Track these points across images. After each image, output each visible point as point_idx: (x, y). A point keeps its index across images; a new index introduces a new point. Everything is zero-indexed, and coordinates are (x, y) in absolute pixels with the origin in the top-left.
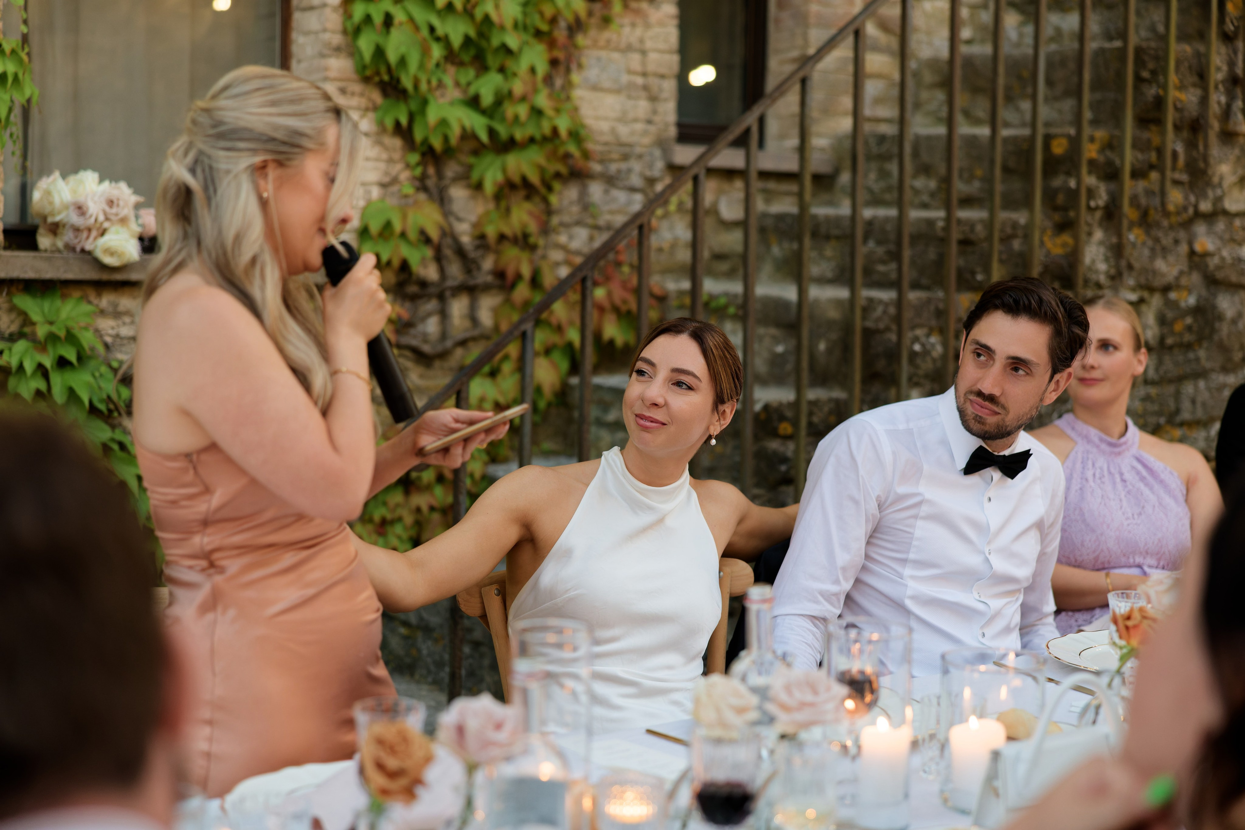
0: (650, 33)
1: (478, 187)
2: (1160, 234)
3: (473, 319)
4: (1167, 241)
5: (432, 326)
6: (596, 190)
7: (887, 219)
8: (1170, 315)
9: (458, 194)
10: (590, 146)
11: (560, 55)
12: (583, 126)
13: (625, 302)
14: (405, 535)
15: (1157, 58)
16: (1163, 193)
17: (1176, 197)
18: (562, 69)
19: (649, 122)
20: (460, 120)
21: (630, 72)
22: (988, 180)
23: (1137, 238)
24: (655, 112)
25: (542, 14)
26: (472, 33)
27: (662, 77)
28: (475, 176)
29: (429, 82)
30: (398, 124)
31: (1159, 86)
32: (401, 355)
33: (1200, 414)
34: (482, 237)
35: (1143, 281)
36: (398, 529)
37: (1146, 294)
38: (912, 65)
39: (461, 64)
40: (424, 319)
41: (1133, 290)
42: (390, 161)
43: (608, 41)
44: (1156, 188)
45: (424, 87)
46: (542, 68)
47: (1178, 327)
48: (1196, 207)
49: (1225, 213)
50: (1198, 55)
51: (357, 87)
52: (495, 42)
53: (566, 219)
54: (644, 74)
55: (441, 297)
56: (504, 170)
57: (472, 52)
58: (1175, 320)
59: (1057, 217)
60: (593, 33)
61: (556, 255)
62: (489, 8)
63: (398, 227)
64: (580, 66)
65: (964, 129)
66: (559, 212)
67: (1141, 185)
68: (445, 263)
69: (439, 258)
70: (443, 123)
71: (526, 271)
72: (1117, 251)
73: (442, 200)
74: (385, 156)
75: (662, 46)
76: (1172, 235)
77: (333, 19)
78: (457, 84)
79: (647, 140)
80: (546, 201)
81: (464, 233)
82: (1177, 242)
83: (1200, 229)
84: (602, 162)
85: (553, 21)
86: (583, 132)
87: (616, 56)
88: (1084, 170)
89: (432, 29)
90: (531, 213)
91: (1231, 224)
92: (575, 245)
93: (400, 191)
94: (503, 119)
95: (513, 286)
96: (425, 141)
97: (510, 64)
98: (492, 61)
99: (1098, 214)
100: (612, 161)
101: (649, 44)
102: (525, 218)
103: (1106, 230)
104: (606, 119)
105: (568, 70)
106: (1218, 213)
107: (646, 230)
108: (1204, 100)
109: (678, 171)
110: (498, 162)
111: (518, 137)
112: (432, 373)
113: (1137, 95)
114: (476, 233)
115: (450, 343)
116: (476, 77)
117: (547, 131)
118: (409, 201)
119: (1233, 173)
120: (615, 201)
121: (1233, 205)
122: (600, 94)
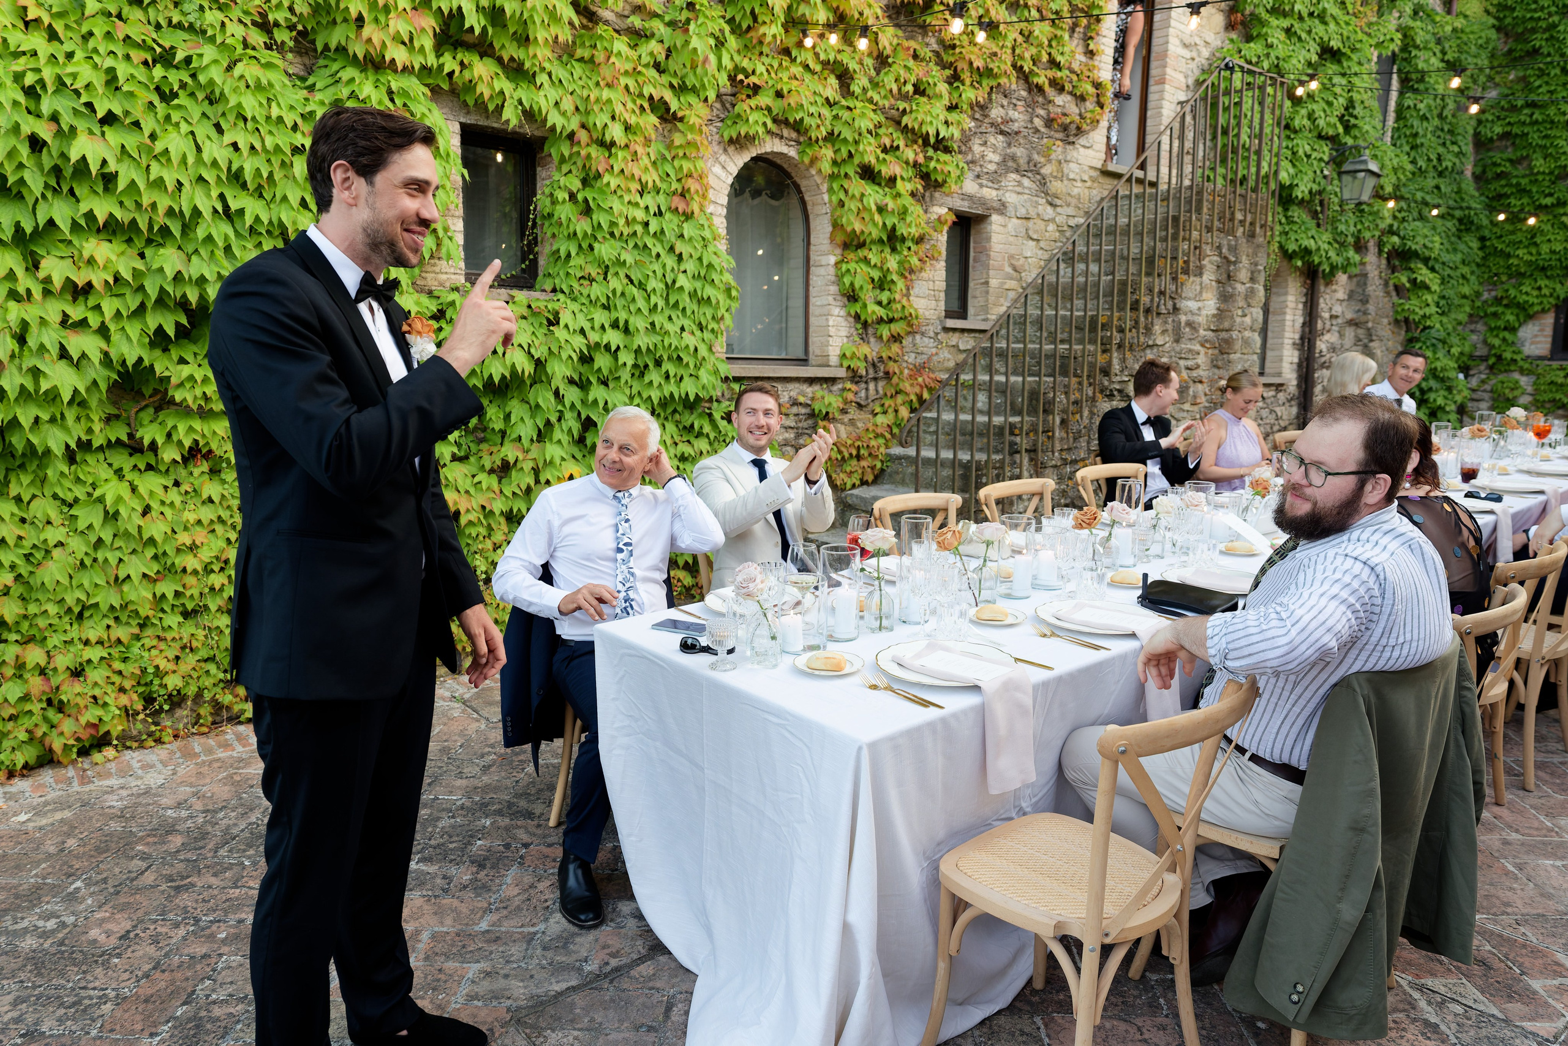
0: (936, 273)
1: (881, 337)
3: (877, 391)
5: (863, 394)
6: (918, 337)
7: (1036, 349)
9: (874, 341)
11: (909, 282)
12: (917, 312)
13: (929, 384)
15: (1136, 284)
16: (1138, 338)
17: (1142, 339)
18: (908, 289)
19: (936, 310)
20: (877, 311)
21: (929, 289)
22: (1070, 333)
24: (937, 306)
25: (904, 267)
26: (882, 276)
27: (940, 291)
28: (879, 333)
30: (854, 313)
31: (1137, 295)
34: (881, 358)
38: (1026, 285)
39: (876, 288)
40: (860, 391)
42: (851, 327)
43: (923, 277)
44: (1135, 335)
45: (866, 298)
48: (1147, 342)
49: (1157, 345)
50: (1150, 282)
51: (840, 298)
52: (889, 279)
53: (908, 350)
54: (934, 291)
55: (867, 382)
56: (890, 331)
57: (881, 283)
59: (1104, 348)
60: (917, 274)
61: (905, 365)
63: (857, 354)
64: (913, 287)
65: (1061, 312)
66: (905, 347)
67: (1130, 334)
68: (868, 368)
69: (866, 366)
70: (871, 312)
71: (897, 371)
73: (868, 344)
74: (848, 326)
75: (940, 279)
77: (832, 270)
78: (875, 296)
79: (935, 318)
80: (902, 343)
81: (875, 356)
84: (921, 326)
85: (907, 270)
86: (917, 315)
87: (924, 283)
89: (869, 274)
90: (898, 348)
92: (910, 360)
93: (853, 339)
94: (891, 309)
95: (892, 378)
96: (864, 320)
97: (893, 288)
98: (886, 287)
101: (936, 278)
102: (897, 350)
103: (1118, 352)
104: (922, 309)
105: (910, 289)
106: (1154, 345)
108: (1152, 300)
109: (946, 330)
110: (887, 327)
111: (896, 317)
112: (862, 413)
113: (1131, 299)
114: (879, 356)
115: (869, 401)
116: (881, 293)
117: (907, 314)
118: (857, 343)
119: (1160, 329)
120: (924, 342)
121: (1159, 342)
122: (920, 299)
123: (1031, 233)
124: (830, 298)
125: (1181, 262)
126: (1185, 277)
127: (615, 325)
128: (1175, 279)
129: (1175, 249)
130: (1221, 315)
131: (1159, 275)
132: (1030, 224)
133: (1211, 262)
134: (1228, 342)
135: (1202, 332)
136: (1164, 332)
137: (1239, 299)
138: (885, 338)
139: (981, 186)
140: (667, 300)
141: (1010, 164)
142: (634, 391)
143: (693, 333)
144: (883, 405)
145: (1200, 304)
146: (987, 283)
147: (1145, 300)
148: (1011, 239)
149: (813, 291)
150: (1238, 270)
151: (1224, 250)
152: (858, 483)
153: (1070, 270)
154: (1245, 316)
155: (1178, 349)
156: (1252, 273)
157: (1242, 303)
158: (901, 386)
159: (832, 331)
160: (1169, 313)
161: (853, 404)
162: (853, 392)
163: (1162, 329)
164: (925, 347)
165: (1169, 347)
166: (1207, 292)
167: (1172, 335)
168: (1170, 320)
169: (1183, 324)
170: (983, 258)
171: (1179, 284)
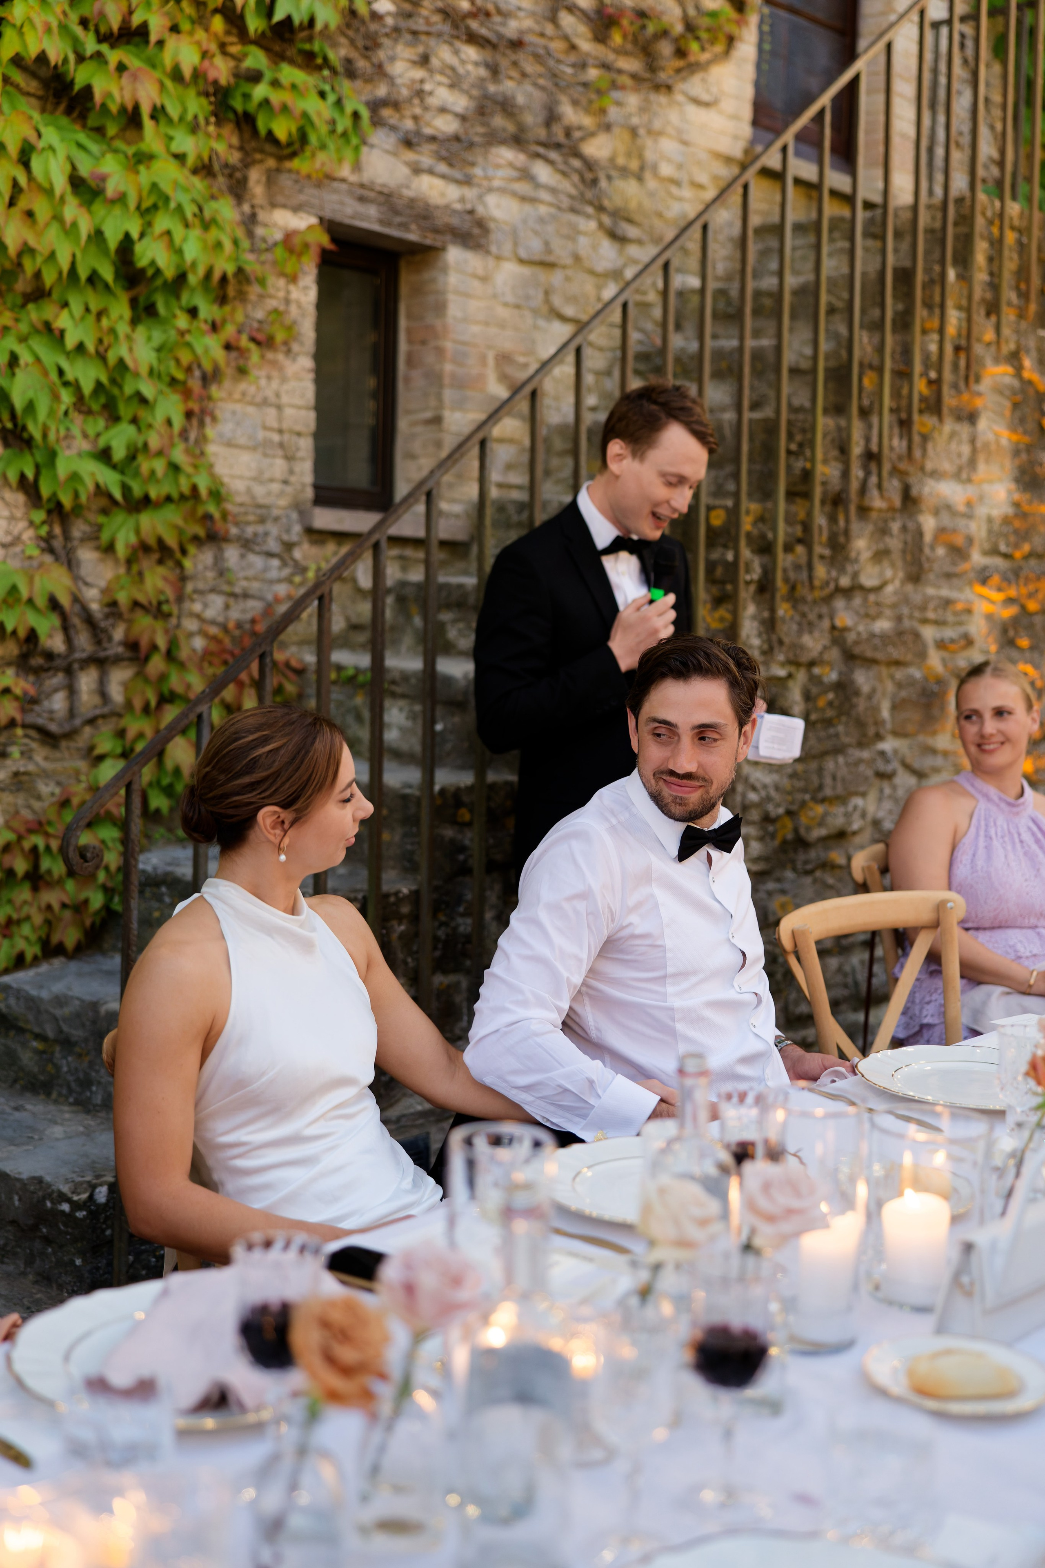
0: (285, 387)
1: (109, 549)
2: (806, 609)
3: (103, 694)
4: (812, 616)
5: (58, 702)
6: (232, 554)
8: (814, 690)
9: (87, 556)
10: (229, 507)
11: (194, 406)
12: (222, 484)
14: (33, 937)
15: (804, 431)
16: (810, 567)
17: (821, 571)
18: (195, 422)
19: (285, 482)
20: (93, 474)
21: (265, 428)
23: (786, 611)
24: (291, 472)
25: (178, 361)
26: (104, 379)
27: (299, 434)
28: (105, 536)
29: (58, 431)
30: (23, 477)
31: (806, 460)
32: (26, 736)
33: (840, 790)
34: (114, 604)
35: (791, 656)
36: (26, 929)
37: (793, 669)
38: (543, 432)
39: (89, 412)
40: (49, 695)
41: (783, 665)
42: (12, 518)
43: (244, 394)
44: (803, 560)
45: (52, 436)
46: (178, 422)
47: (821, 703)
48: (836, 580)
49: (861, 588)
50: (839, 429)
52: (128, 390)
53: (201, 585)
54: (280, 431)
55: (69, 671)
56: (138, 532)
57: (103, 400)
58: (819, 695)
59: (715, 590)
60: (227, 383)
61: (191, 625)
62: (123, 351)
63: (24, 593)
64: (214, 419)
66: (193, 578)
67: (790, 558)
68: (72, 632)
69: (66, 628)
70: (75, 477)
71: (162, 642)
72: (770, 625)
73: (70, 563)
74: (6, 513)
75: (298, 401)
76: (816, 610)
78: (85, 436)
79: (283, 502)
80: (179, 565)
81: (93, 598)
82: (820, 617)
83: (839, 603)
84: (237, 524)
85: (189, 370)
86: (223, 491)
87: (251, 410)
88: (743, 542)
89: (61, 372)
90: (165, 579)
91: (865, 600)
92: (210, 614)
93: (23, 552)
94: (137, 474)
95: (147, 659)
96: (54, 497)
97: (143, 414)
98: (123, 410)
99: (752, 588)
100: (248, 523)
101: (285, 399)
102: (160, 584)
103: (758, 604)
104: (241, 477)
105: (202, 424)
106: (855, 588)
107: (326, 600)
108: (846, 474)
109: (316, 535)
110: (131, 522)
111: (153, 494)
112: (58, 755)
113: (789, 467)
114: (107, 600)
115: (78, 722)
116: (107, 428)
117: (185, 489)
118: (35, 563)
119: (869, 548)
120: (250, 566)
121: (868, 580)
122: (236, 451)
123: (557, 301)
125: (920, 386)
126: (930, 421)
128: (905, 424)
129: (906, 352)
130: (1022, 519)
131: (864, 413)
132: (556, 278)
133: (999, 390)
135: (977, 558)
136: (880, 555)
138: (121, 550)
139: (417, 170)
141: (499, 121)
144: (121, 734)
145: (971, 490)
146: (437, 420)
147: (828, 472)
148: (502, 312)
151: (1027, 363)
152: (31, 951)
155: (917, 599)
158: (175, 682)
160: (892, 509)
161: (19, 732)
162: (17, 698)
163: (874, 548)
164: (255, 578)
165: (895, 593)
166: (987, 461)
167: (899, 563)
168: (895, 527)
169: (928, 538)
170: (430, 358)
171: (917, 439)
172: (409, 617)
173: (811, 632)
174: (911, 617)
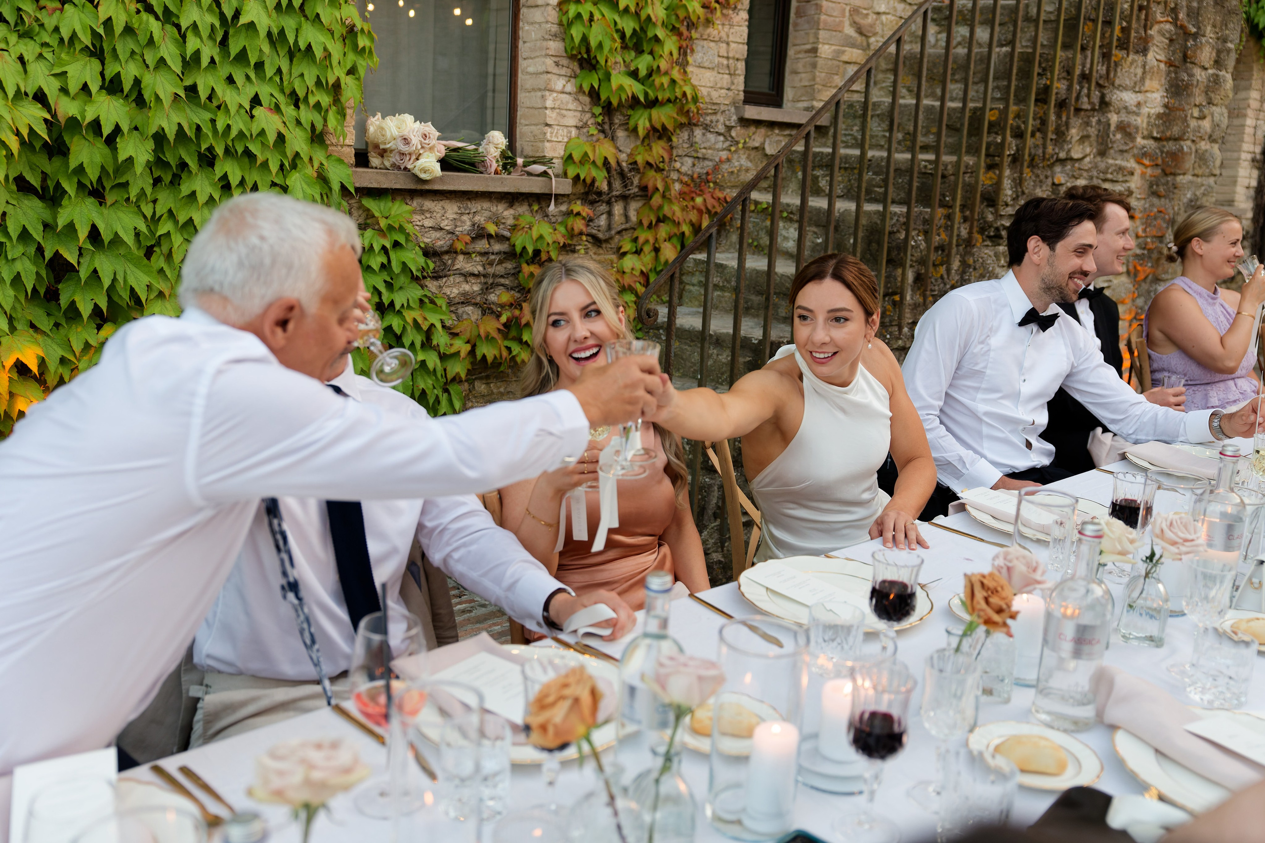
0: (732, 31)
1: (635, 130)
2: (1039, 172)
3: (627, 217)
4: (1042, 177)
6: (698, 132)
7: (882, 158)
9: (621, 134)
10: (699, 105)
11: (683, 43)
12: (697, 91)
13: (714, 207)
15: (1048, 60)
16: (1044, 147)
17: (1050, 149)
18: (683, 53)
19: (729, 89)
20: (629, 86)
21: (719, 56)
22: (939, 135)
23: (1028, 174)
24: (733, 83)
25: (677, 16)
26: (638, 29)
27: (738, 60)
28: (632, 123)
29: (611, 60)
30: (591, 87)
31: (1047, 79)
32: (586, 240)
34: (635, 163)
39: (628, 48)
40: (598, 217)
42: (583, 111)
43: (709, 35)
44: (1041, 142)
45: (609, 63)
46: (675, 53)
48: (1057, 154)
49: (1072, 159)
50: (1068, 59)
51: (565, 62)
52: (650, 34)
53: (680, 152)
54: (728, 58)
55: (609, 203)
56: (650, 120)
57: (635, 41)
60: (700, 29)
61: (675, 176)
62: (649, 11)
63: (591, 157)
64: (692, 51)
65: (926, 102)
66: (676, 147)
67: (1033, 140)
68: (612, 179)
69: (610, 177)
70: (620, 88)
71: (660, 186)
72: (1018, 182)
73: (613, 139)
74: (580, 108)
75: (738, 40)
76: (1045, 173)
77: (553, 15)
78: (625, 62)
79: (727, 101)
80: (671, 140)
81: (624, 160)
82: (1047, 177)
83: (1058, 169)
84: (702, 115)
85: (682, 21)
86: (698, 96)
87: (712, 44)
88: (1008, 132)
89: (616, 23)
90: (663, 148)
91: (1073, 166)
92: (684, 169)
93: (588, 132)
94: (652, 85)
95: (651, 196)
96: (608, 100)
97: (658, 49)
98: (646, 47)
99: (1010, 159)
100: (708, 114)
101: (731, 38)
102: (661, 152)
103: (1011, 169)
104: (706, 87)
105: (686, 54)
106: (1068, 159)
107: (780, 167)
108: (1070, 88)
109: (745, 122)
110: (646, 114)
111: (660, 98)
112: (601, 251)
113: (1037, 83)
114: (631, 161)
115: (613, 232)
116: (636, 57)
117: (679, 94)
118: (594, 139)
119: (1078, 135)
120: (708, 141)
121: (1076, 155)
122: (703, 70)
124: (549, 62)
125: (1117, 32)
126: (1120, 54)
127: (113, 86)
128: (1106, 56)
129: (1111, 9)
130: (1169, 115)
131: (1083, 49)
133: (1161, 33)
134: (1176, 157)
135: (1140, 141)
136: (1084, 138)
137: (1197, 91)
138: (641, 132)
140: (224, 43)
142: (161, 209)
143: (277, 109)
144: (635, 240)
145: (1140, 97)
146: (814, 50)
147: (1059, 86)
149: (524, 49)
150: (1198, 47)
151: (1181, 16)
153: (944, 36)
154: (1202, 118)
155: (1102, 166)
156: (1219, 52)
157: (1199, 99)
158: (666, 210)
159: (551, 117)
160: (1093, 110)
161: (584, 238)
162: (584, 218)
163: (1081, 134)
164: (710, 148)
165: (1090, 163)
166: (1151, 79)
167: (1095, 144)
168: (1094, 120)
169: (1112, 128)
170: (812, 11)
171: (1112, 64)
172: (794, 172)
173: (1041, 187)
174: (1097, 178)
